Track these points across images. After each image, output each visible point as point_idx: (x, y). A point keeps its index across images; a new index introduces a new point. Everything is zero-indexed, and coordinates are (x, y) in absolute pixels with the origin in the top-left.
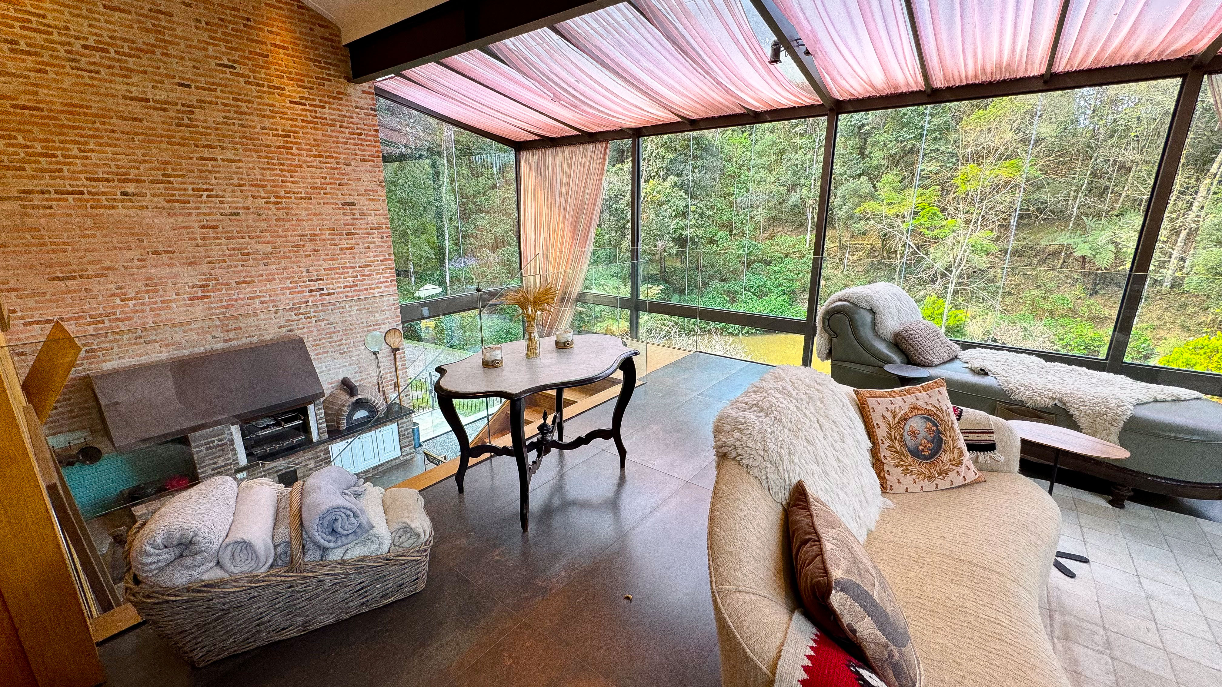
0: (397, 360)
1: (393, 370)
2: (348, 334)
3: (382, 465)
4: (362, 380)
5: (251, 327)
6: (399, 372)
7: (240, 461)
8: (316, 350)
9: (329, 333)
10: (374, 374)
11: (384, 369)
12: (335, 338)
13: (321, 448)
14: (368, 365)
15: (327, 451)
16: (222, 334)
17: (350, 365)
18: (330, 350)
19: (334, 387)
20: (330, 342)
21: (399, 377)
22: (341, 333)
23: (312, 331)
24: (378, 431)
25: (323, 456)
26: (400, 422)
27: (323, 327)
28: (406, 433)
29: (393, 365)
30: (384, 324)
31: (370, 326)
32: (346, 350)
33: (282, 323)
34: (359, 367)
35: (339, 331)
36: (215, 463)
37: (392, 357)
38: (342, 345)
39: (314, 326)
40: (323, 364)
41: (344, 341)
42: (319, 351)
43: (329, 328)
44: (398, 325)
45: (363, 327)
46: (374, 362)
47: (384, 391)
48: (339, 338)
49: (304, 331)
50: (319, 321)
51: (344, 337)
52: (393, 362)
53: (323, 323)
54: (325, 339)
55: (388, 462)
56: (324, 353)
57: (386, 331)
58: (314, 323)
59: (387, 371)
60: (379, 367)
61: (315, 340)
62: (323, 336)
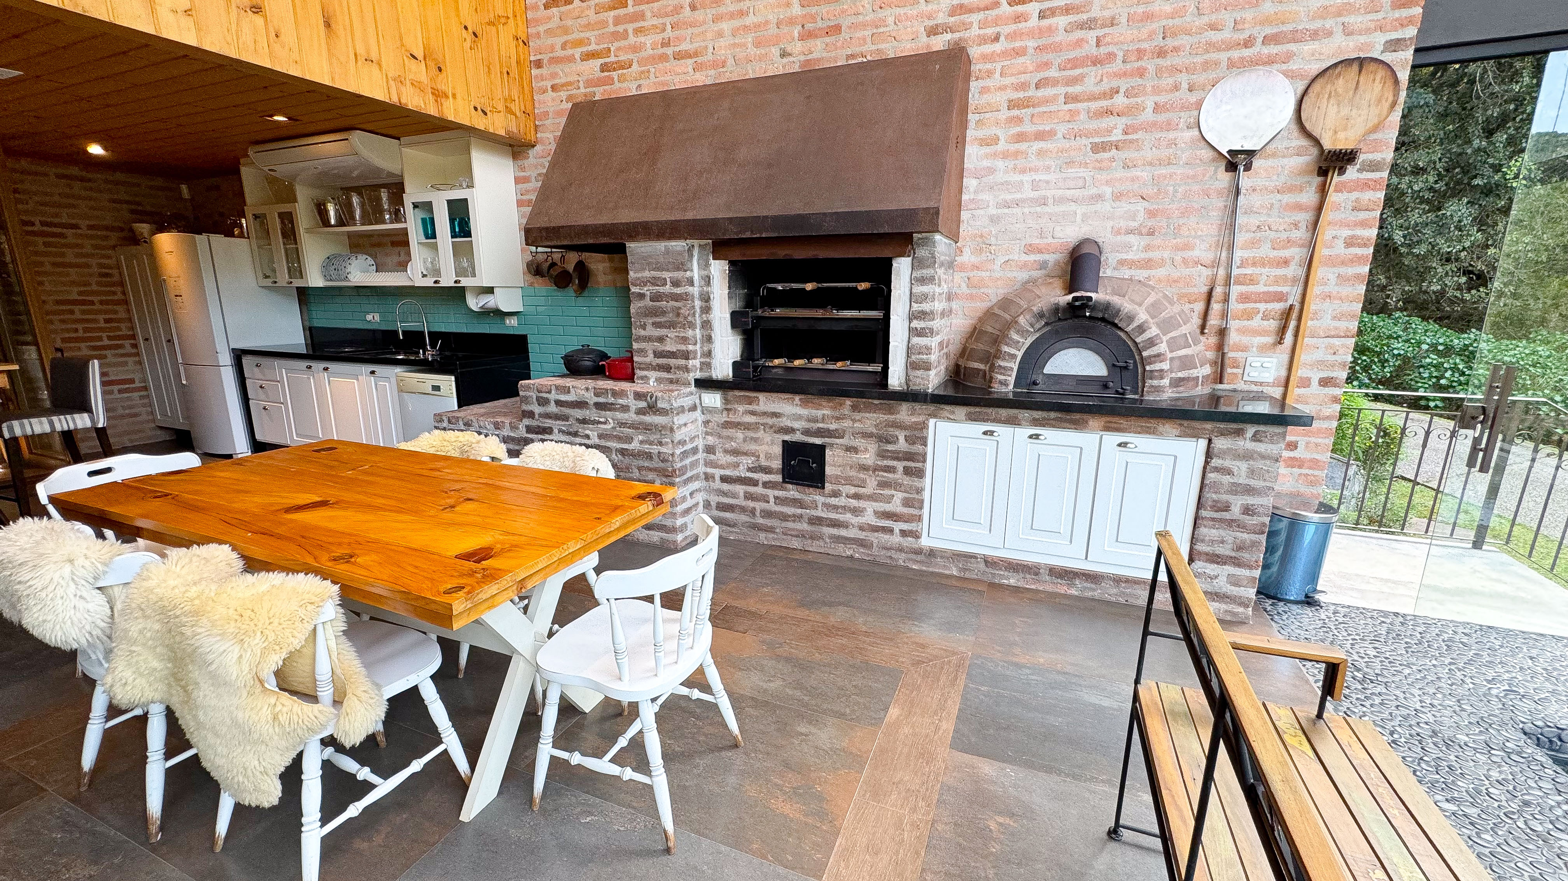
0: (1328, 215)
1: (1297, 253)
2: (1141, 73)
3: (1093, 578)
4: (1148, 264)
5: (864, 25)
6: (1320, 272)
7: (715, 362)
8: (1019, 120)
9: (1075, 63)
10: (1203, 251)
11: (1254, 244)
12: (1090, 85)
13: (905, 413)
14: (1185, 213)
15: (918, 436)
16: (799, 44)
17: (1118, 197)
18: (1062, 129)
19: (1043, 265)
20: (1070, 99)
21: (1314, 290)
22: (1117, 66)
23: (1020, 52)
24: (1112, 439)
25: (902, 444)
26: (1220, 443)
27: (1060, 37)
28: (1237, 503)
29: (1301, 234)
30: (1315, 35)
31: (1248, 43)
32: (1117, 135)
33: (941, 18)
34: (1151, 214)
35: (1111, 56)
36: (661, 339)
37: (1309, 197)
38: (1109, 112)
39: (1031, 34)
40: (1027, 178)
41: (1120, 100)
42: (1028, 128)
43: (1079, 43)
44: (1394, 45)
45: (1212, 46)
46: (1219, 203)
47: (1222, 333)
48: (1106, 86)
49: (998, 47)
50: (1052, 12)
51: (1124, 85)
52: (1305, 218)
53: (1061, 21)
54: (1055, 82)
55: (1118, 580)
56: (1040, 136)
57: (1316, 68)
58: (1034, 22)
59: (1265, 251)
60: (1231, 227)
61: (1023, 86)
62: (1053, 73)
